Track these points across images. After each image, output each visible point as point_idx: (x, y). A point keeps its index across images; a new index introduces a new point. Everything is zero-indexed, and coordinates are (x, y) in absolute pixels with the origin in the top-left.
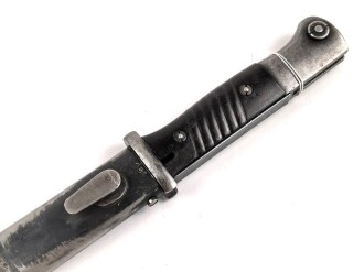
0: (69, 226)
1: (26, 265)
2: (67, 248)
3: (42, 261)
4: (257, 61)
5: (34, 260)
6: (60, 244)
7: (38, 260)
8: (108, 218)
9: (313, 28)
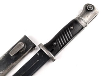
0: (12, 59)
1: (2, 71)
2: (12, 65)
3: (6, 70)
4: (73, 19)
5: (4, 70)
6: (10, 64)
7: (5, 69)
8: (22, 55)
9: (88, 7)
